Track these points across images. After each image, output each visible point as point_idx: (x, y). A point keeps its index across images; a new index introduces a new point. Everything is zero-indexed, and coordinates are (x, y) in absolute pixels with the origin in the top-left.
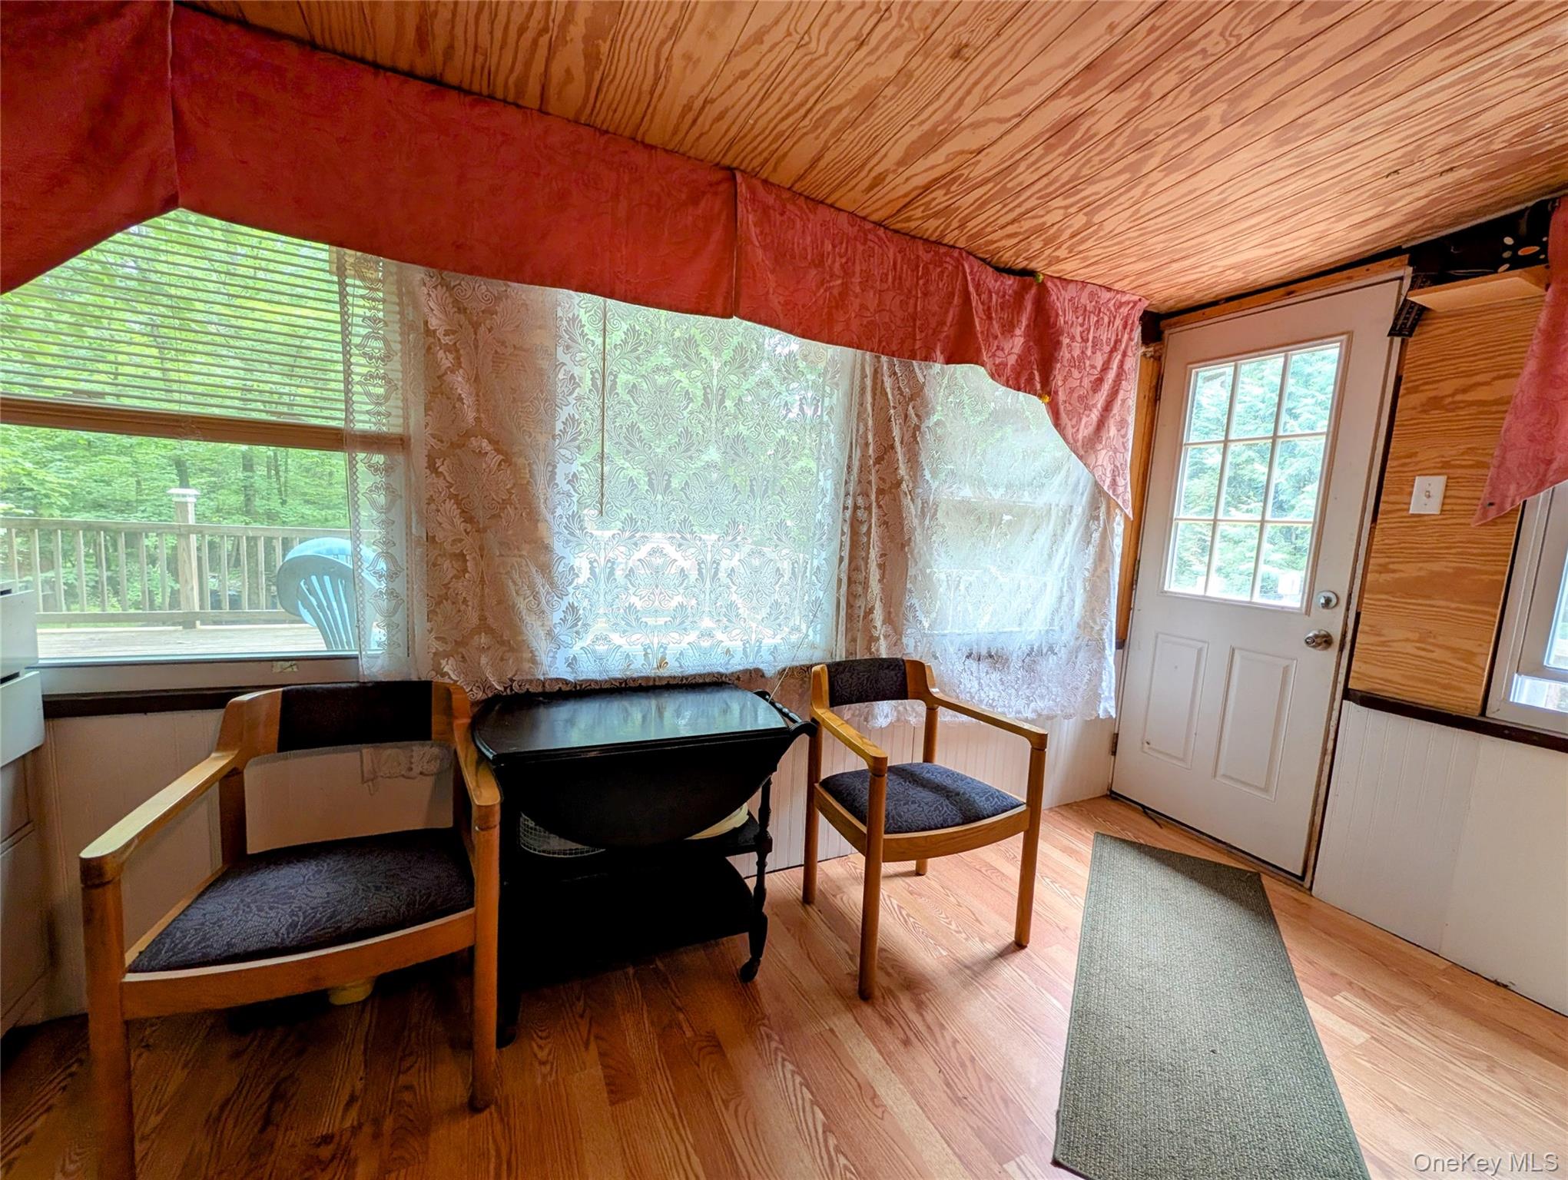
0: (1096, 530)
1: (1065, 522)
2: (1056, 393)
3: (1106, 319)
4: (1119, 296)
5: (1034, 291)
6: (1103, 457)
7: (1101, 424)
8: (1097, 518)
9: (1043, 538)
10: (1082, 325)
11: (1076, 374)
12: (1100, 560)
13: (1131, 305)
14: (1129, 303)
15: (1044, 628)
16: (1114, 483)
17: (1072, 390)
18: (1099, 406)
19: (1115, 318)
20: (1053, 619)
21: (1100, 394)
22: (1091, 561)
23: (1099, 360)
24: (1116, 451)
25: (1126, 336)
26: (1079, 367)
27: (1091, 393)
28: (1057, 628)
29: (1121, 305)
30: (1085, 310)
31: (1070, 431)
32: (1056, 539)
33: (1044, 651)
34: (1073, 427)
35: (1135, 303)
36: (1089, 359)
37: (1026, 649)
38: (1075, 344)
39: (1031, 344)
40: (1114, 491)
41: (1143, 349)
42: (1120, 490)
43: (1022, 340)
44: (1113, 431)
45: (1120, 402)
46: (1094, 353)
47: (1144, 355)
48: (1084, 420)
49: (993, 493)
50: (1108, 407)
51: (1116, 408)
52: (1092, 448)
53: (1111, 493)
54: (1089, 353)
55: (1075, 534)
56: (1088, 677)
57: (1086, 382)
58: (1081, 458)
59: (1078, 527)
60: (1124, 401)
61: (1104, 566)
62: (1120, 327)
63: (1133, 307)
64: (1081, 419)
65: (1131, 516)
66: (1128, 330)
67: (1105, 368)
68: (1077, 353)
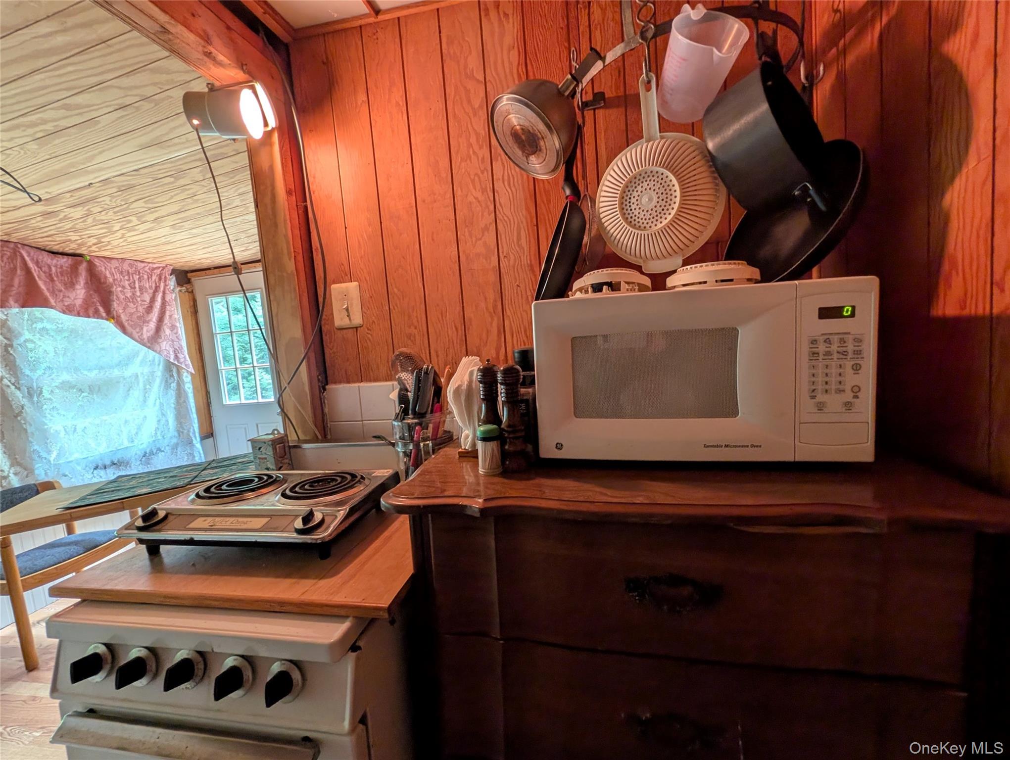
0: (173, 382)
1: (149, 382)
2: (119, 316)
3: (146, 277)
4: (149, 265)
5: (84, 265)
6: (165, 345)
7: (158, 329)
8: (172, 376)
9: (136, 393)
10: (129, 280)
11: (132, 305)
12: (180, 397)
13: (161, 269)
14: (159, 267)
15: (151, 440)
16: (177, 357)
17: (131, 314)
18: (154, 320)
19: (151, 275)
20: (156, 434)
21: (152, 314)
22: (174, 398)
23: (147, 298)
24: (173, 341)
25: (162, 285)
26: (133, 302)
27: (145, 314)
28: (160, 437)
29: (154, 269)
30: (128, 272)
31: (136, 336)
32: (146, 391)
33: (155, 451)
34: (138, 333)
35: (164, 268)
36: (139, 297)
37: (141, 454)
38: (125, 290)
39: (92, 292)
40: (178, 361)
41: (179, 289)
42: (182, 360)
43: (83, 291)
44: (168, 332)
45: (168, 317)
46: (142, 294)
47: (180, 291)
48: (145, 329)
49: (89, 374)
50: (161, 320)
51: (167, 320)
52: (155, 342)
53: (176, 363)
54: (138, 294)
55: (160, 386)
56: (186, 457)
57: (141, 309)
58: (149, 348)
59: (161, 383)
60: (171, 316)
61: (182, 399)
62: (157, 280)
63: (162, 270)
64: (142, 329)
65: (193, 372)
66: (163, 280)
67: (153, 300)
68: (129, 295)
